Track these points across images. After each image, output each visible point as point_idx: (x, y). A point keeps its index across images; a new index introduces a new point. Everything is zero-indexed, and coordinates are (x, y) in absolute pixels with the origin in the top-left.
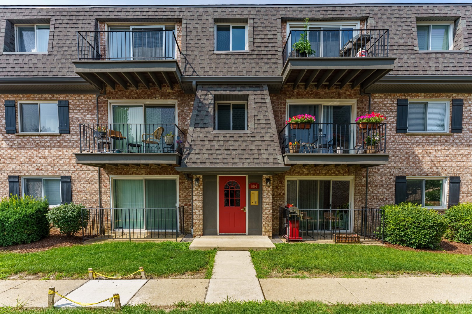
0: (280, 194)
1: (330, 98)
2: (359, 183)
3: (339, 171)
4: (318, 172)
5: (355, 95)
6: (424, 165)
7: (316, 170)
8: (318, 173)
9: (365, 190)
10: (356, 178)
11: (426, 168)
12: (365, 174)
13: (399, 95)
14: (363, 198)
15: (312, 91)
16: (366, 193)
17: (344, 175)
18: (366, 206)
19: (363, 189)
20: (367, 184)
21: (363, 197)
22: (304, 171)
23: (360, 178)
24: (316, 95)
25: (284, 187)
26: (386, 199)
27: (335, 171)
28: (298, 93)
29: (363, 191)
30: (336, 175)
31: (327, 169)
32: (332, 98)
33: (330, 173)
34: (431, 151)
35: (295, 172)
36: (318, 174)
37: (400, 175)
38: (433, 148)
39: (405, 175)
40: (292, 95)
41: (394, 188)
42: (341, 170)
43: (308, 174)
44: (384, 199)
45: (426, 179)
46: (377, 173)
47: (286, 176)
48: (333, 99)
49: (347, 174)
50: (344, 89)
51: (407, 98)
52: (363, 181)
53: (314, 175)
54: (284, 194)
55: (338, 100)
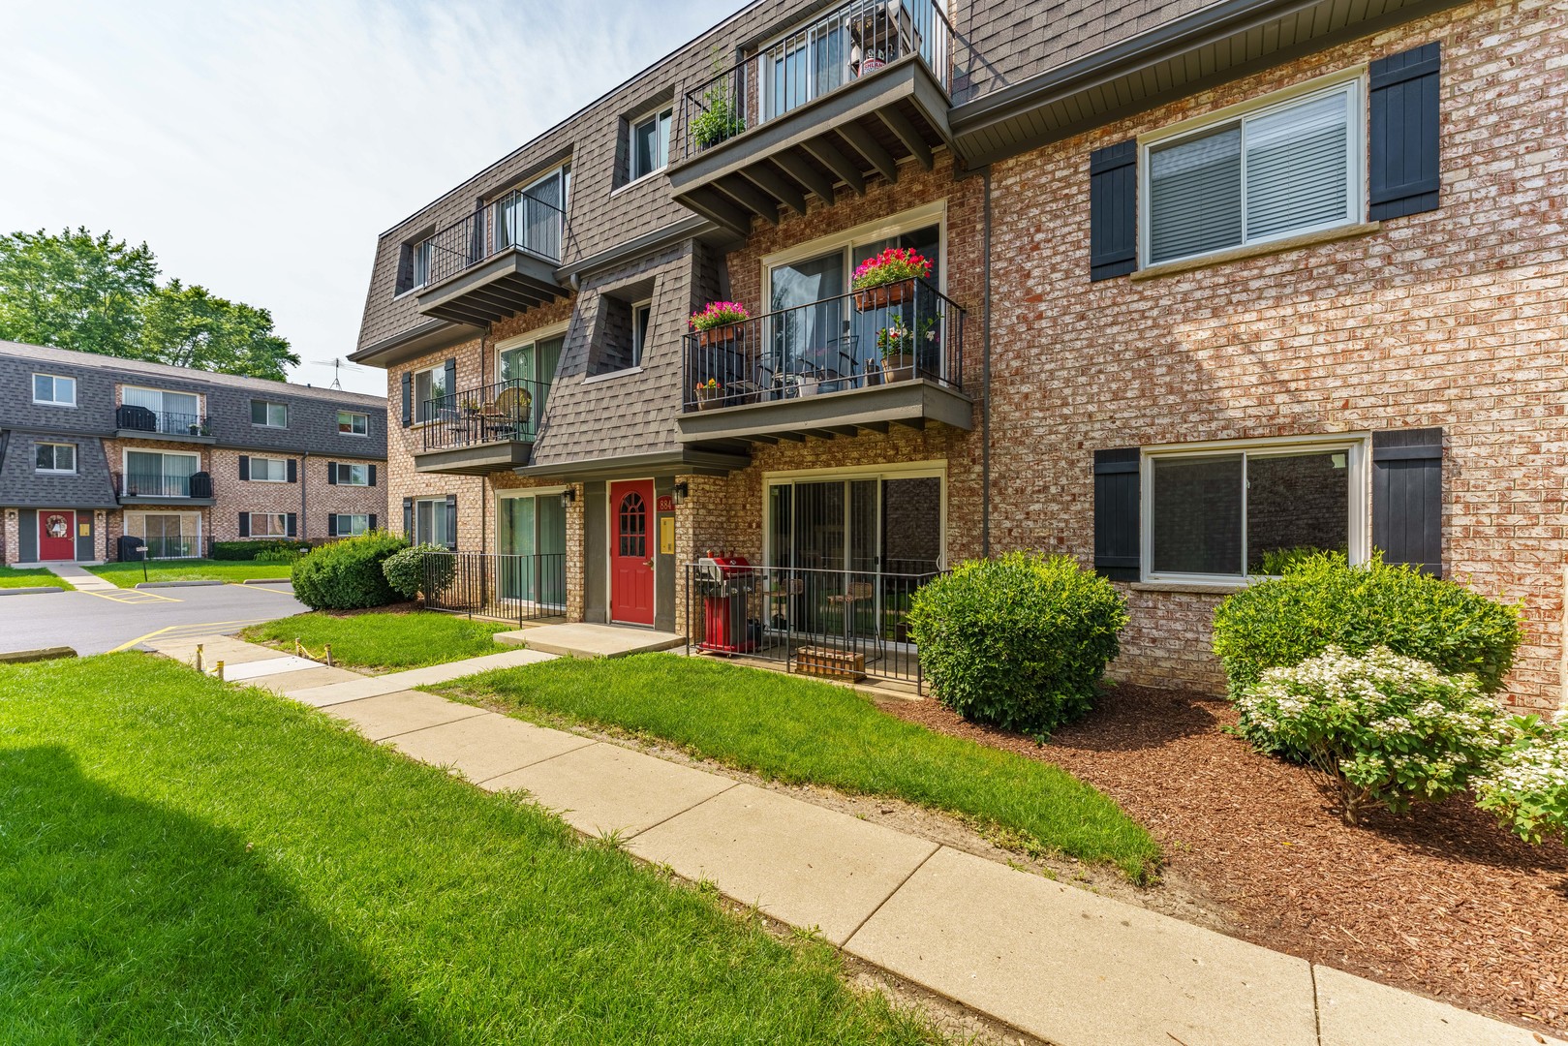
0: (750, 526)
1: (866, 221)
2: (960, 485)
3: (896, 448)
4: (839, 456)
5: (940, 186)
6: (1227, 393)
7: (835, 449)
8: (839, 460)
9: (981, 508)
10: (950, 467)
11: (1237, 406)
12: (978, 452)
13: (1098, 132)
14: (973, 537)
15: (820, 214)
16: (986, 520)
17: (911, 460)
19: (974, 505)
20: (986, 487)
21: (975, 533)
22: (803, 456)
23: (961, 465)
24: (829, 225)
25: (761, 504)
26: (1061, 540)
27: (885, 450)
28: (786, 231)
29: (975, 512)
30: (890, 460)
31: (862, 445)
32: (870, 218)
33: (872, 454)
34: (1262, 325)
35: (784, 459)
36: (840, 463)
37: (1116, 443)
38: (1272, 313)
39: (1135, 443)
40: (774, 243)
41: (1091, 497)
42: (902, 443)
43: (813, 464)
44: (1053, 541)
45: (1246, 453)
46: (1022, 443)
47: (766, 474)
48: (876, 221)
49: (921, 456)
50: (905, 177)
51: (1131, 133)
52: (973, 476)
53: (829, 466)
54: (759, 526)
55: (890, 218)
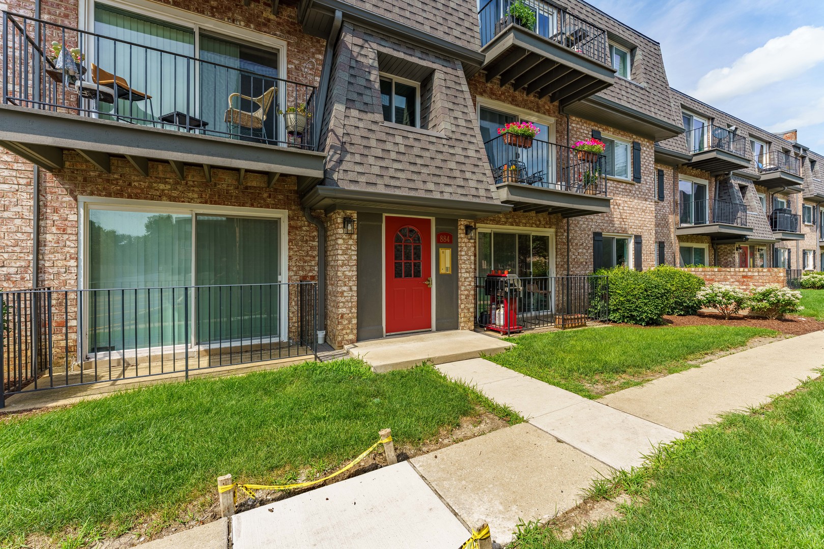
1: (528, 109)
2: (560, 240)
3: (540, 221)
4: (517, 220)
5: (554, 112)
6: (615, 219)
7: (515, 217)
9: (567, 250)
10: (556, 232)
11: (617, 223)
12: (566, 228)
13: (593, 124)
14: (564, 262)
15: (508, 92)
16: (568, 255)
17: (544, 226)
18: (568, 272)
19: (565, 249)
20: (568, 242)
21: (565, 260)
22: (500, 218)
23: (561, 232)
24: (513, 100)
26: (586, 263)
27: (536, 221)
28: (491, 89)
29: (565, 251)
30: (538, 226)
31: (527, 217)
32: (530, 109)
33: (531, 221)
34: (620, 202)
35: (490, 218)
36: (518, 225)
37: (597, 230)
38: (621, 199)
39: (600, 231)
40: (485, 91)
41: (592, 248)
42: (542, 219)
43: (505, 223)
44: (584, 263)
45: (616, 237)
46: (577, 226)
47: (478, 225)
48: (532, 112)
49: (548, 226)
50: (543, 99)
51: (600, 129)
52: (564, 237)
53: (512, 225)
55: (537, 114)
